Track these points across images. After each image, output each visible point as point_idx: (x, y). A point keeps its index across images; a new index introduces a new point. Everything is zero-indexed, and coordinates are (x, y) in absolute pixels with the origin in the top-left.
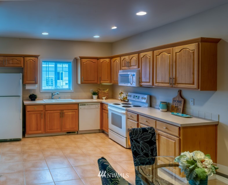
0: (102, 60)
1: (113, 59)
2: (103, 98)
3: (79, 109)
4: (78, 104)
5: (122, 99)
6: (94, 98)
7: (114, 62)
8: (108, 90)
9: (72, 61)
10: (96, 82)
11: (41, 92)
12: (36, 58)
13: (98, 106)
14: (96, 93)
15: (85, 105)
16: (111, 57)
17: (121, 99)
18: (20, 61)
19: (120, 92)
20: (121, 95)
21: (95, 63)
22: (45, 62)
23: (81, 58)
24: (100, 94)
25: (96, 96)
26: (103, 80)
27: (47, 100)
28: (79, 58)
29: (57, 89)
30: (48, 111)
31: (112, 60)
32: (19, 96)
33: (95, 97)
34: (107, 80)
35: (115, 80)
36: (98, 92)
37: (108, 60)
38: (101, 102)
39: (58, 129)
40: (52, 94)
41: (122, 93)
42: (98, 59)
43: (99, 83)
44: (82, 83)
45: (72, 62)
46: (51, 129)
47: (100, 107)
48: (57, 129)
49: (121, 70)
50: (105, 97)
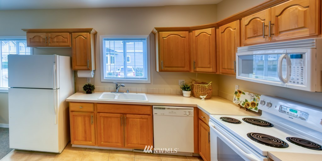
0: (197, 32)
1: (220, 28)
2: (201, 97)
3: (154, 114)
4: (151, 107)
5: (241, 104)
6: (184, 95)
7: (222, 33)
8: (212, 83)
9: (147, 36)
10: (186, 69)
11: (102, 81)
12: (89, 33)
13: (189, 112)
14: (188, 88)
15: (164, 108)
16: (217, 24)
17: (239, 105)
18: (67, 38)
19: (236, 90)
20: (239, 96)
21: (185, 37)
22: (108, 40)
23: (160, 30)
24: (195, 90)
25: (189, 92)
26: (200, 66)
27: (110, 93)
28: (155, 30)
29: (127, 78)
30: (101, 114)
31: (217, 30)
32: (52, 89)
33: (187, 93)
34: (209, 66)
35: (226, 67)
36: (193, 85)
37: (209, 31)
38: (195, 106)
39: (118, 143)
40: (117, 85)
41: (240, 92)
42: (189, 30)
43: (192, 71)
44: (161, 70)
45: (147, 38)
46: (107, 142)
47: (193, 115)
48: (116, 143)
49: (240, 46)
50: (205, 97)
